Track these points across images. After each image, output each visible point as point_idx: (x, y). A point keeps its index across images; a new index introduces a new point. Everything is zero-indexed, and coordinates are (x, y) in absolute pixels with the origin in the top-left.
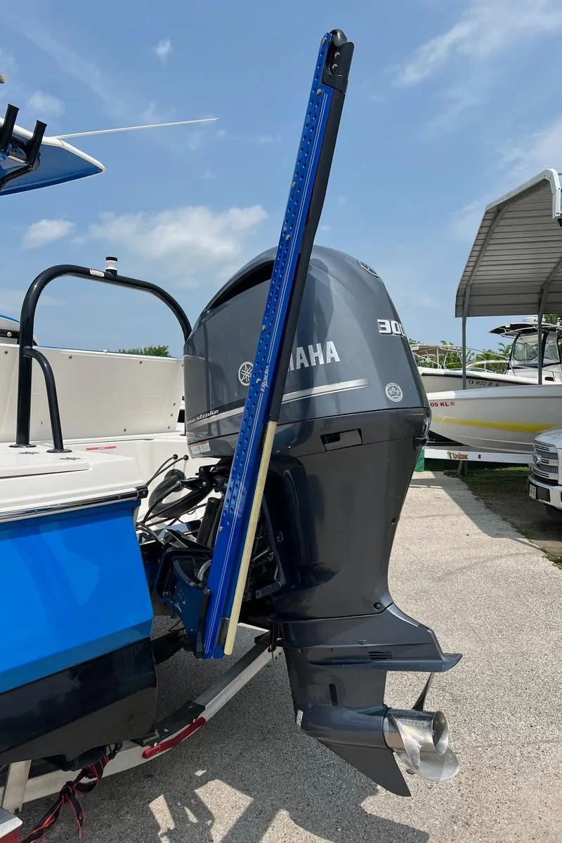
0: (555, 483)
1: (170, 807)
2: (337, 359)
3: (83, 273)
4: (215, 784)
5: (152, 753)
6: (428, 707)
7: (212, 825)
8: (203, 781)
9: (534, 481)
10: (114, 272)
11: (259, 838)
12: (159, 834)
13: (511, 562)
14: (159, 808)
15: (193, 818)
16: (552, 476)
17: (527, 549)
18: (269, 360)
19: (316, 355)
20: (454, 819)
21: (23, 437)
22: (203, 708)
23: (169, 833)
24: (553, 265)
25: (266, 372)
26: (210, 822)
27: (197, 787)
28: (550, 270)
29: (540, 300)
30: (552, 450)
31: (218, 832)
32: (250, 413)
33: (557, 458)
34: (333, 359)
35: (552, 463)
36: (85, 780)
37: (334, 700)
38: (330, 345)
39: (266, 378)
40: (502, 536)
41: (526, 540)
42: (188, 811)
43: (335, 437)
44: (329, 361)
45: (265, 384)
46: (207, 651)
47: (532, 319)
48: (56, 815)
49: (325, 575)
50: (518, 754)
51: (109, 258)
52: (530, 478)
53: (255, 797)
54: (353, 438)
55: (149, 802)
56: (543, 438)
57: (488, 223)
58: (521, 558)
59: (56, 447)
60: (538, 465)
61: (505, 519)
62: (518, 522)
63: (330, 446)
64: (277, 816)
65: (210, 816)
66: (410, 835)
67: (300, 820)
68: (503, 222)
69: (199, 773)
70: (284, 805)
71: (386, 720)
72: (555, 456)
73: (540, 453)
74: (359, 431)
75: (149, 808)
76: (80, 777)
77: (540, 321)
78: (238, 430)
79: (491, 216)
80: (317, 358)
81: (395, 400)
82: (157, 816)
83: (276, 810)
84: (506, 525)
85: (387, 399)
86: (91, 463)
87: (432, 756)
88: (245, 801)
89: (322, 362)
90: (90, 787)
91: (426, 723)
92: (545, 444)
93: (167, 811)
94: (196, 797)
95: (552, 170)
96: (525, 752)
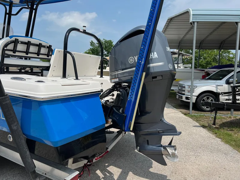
0: (184, 94)
1: (101, 172)
2: (157, 57)
3: (78, 30)
4: (111, 167)
5: (98, 159)
6: (172, 144)
7: (113, 176)
8: (108, 166)
9: (178, 94)
10: (85, 30)
11: (126, 178)
12: (101, 178)
13: (173, 114)
14: (98, 172)
15: (108, 174)
16: (183, 93)
17: (176, 111)
18: (144, 56)
19: (152, 55)
20: (172, 172)
21: (64, 76)
22: (108, 148)
23: (103, 178)
24: (183, 36)
25: (143, 59)
26: (113, 175)
27: (107, 168)
28: (182, 37)
29: (179, 45)
30: (184, 86)
31: (116, 177)
32: (137, 70)
33: (185, 88)
34: (156, 57)
35: (183, 89)
36: (88, 163)
37: (148, 144)
38: (155, 53)
39: (143, 61)
40: (170, 108)
41: (176, 109)
42: (106, 173)
43: (156, 77)
44: (155, 57)
45: (143, 63)
46: (126, 129)
47: (176, 51)
48: (83, 171)
49: (147, 113)
50: (184, 158)
51: (83, 26)
52: (177, 93)
53: (122, 169)
54: (160, 78)
55: (96, 171)
56: (181, 83)
57: (168, 23)
58: (175, 113)
59: (76, 78)
60: (179, 90)
61: (169, 104)
62: (173, 105)
63: (153, 80)
64: (129, 173)
65: (112, 174)
66: (163, 176)
67: (135, 173)
68: (172, 23)
69: (107, 165)
70: (130, 171)
71: (162, 148)
72: (184, 87)
73: (180, 86)
74: (162, 76)
75: (96, 173)
76: (87, 163)
77: (179, 51)
78: (134, 74)
79: (169, 21)
80: (152, 56)
81: (171, 68)
82: (99, 174)
83: (128, 172)
84: (170, 105)
85: (169, 68)
86: (91, 83)
87: (174, 156)
88: (120, 170)
89: (153, 58)
90: (90, 165)
91: (173, 148)
92: (181, 84)
93: (101, 173)
94: (107, 170)
95: (190, 9)
96: (186, 158)
